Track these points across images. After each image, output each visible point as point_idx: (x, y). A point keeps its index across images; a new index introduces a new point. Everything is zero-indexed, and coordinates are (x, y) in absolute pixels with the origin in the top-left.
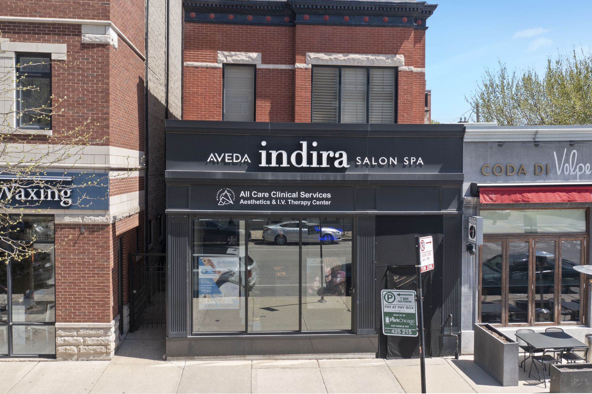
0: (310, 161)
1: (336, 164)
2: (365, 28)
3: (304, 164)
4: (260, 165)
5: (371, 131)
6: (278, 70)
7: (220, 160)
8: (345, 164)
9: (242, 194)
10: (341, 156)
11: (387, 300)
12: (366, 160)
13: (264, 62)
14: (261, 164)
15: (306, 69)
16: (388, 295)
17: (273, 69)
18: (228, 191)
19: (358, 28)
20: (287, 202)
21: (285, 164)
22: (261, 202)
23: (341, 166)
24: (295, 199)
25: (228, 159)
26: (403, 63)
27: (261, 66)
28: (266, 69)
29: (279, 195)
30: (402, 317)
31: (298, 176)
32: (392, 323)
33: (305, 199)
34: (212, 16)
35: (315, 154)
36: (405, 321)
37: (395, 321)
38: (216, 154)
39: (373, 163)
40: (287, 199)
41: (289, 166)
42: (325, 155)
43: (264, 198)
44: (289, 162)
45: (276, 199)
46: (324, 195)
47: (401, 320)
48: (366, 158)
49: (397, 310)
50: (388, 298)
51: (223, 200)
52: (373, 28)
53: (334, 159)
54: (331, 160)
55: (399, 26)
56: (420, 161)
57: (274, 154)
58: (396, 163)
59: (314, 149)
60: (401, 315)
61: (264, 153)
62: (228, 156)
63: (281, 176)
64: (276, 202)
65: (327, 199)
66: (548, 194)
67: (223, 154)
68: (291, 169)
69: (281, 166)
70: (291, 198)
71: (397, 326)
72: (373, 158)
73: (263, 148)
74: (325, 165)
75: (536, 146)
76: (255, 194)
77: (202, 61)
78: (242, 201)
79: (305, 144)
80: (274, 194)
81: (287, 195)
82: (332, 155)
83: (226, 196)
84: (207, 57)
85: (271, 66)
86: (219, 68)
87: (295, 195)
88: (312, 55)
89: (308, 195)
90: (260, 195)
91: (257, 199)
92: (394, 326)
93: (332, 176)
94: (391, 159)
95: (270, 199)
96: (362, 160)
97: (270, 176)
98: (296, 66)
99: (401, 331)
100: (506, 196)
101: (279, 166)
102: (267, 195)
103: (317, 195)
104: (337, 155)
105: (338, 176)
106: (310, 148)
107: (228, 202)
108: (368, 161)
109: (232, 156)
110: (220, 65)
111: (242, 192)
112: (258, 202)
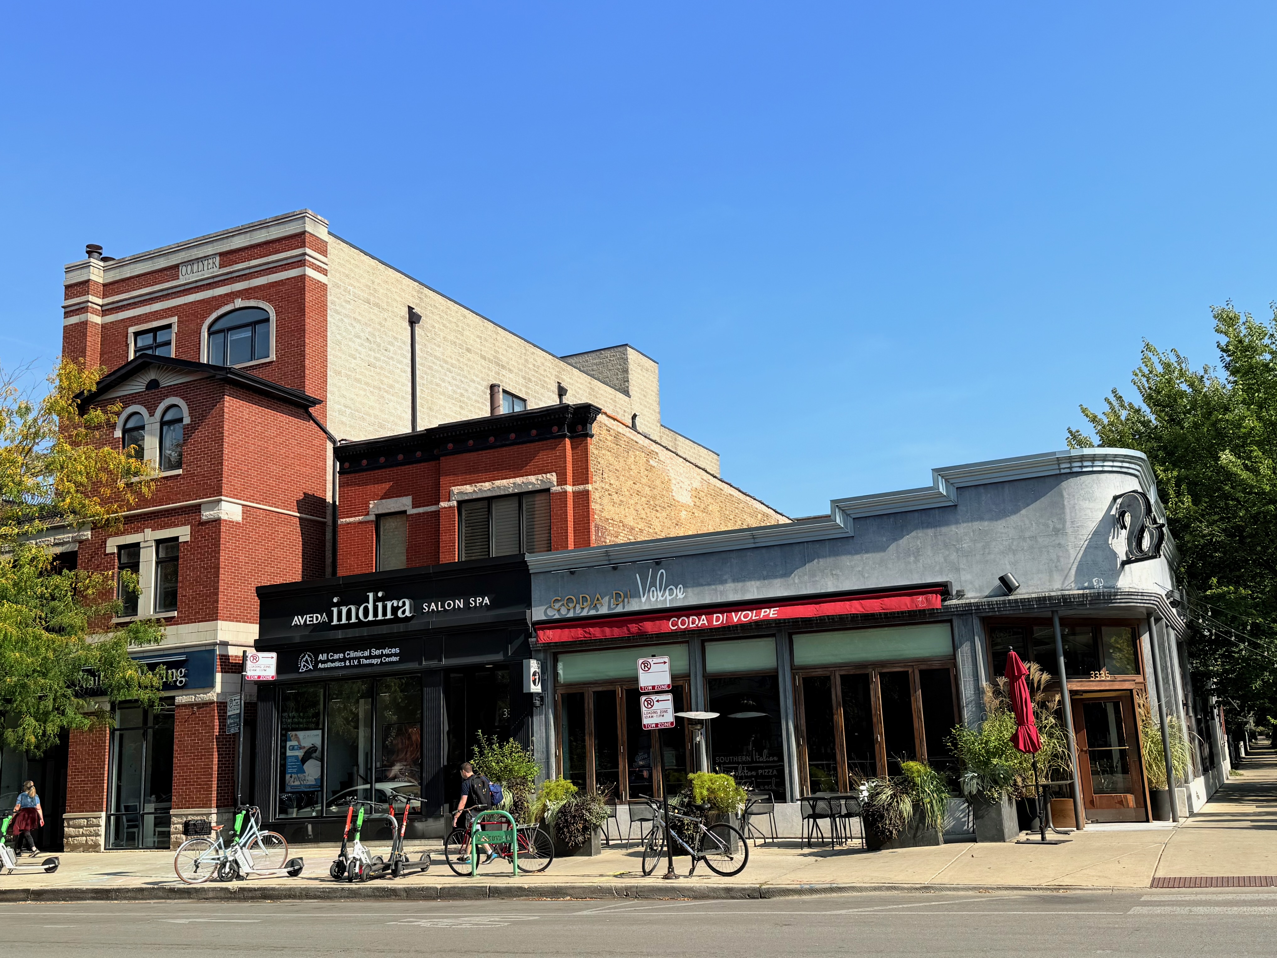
0: (376, 614)
1: (400, 613)
2: (512, 447)
3: (371, 618)
4: (333, 624)
5: (434, 573)
6: (427, 513)
7: (302, 622)
8: (408, 613)
9: (321, 657)
10: (404, 604)
12: (432, 607)
13: (414, 506)
14: (333, 622)
15: (452, 507)
17: (423, 513)
18: (309, 656)
19: (504, 449)
20: (359, 662)
21: (354, 620)
22: (337, 664)
23: (404, 616)
24: (366, 658)
25: (309, 621)
26: (555, 483)
27: (411, 511)
28: (416, 514)
29: (353, 654)
31: (365, 632)
33: (376, 657)
34: (365, 462)
35: (380, 605)
38: (300, 617)
40: (359, 658)
41: (357, 621)
42: (389, 604)
43: (340, 660)
44: (357, 616)
45: (350, 659)
46: (393, 651)
48: (433, 604)
51: (304, 666)
53: (398, 608)
54: (395, 610)
55: (549, 439)
56: (486, 600)
57: (344, 610)
58: (462, 606)
59: (382, 599)
62: (310, 617)
63: (350, 633)
64: (350, 662)
65: (395, 655)
67: (305, 616)
68: (360, 624)
70: (363, 657)
72: (439, 603)
74: (389, 616)
75: (615, 568)
76: (331, 656)
77: (355, 516)
78: (320, 665)
79: (371, 595)
80: (348, 654)
81: (359, 654)
82: (396, 604)
83: (306, 661)
84: (359, 509)
85: (421, 510)
86: (372, 521)
87: (367, 653)
89: (378, 652)
90: (336, 656)
91: (333, 661)
93: (395, 628)
94: (457, 601)
95: (344, 660)
96: (429, 607)
97: (340, 635)
98: (440, 506)
100: (566, 631)
101: (349, 622)
102: (341, 655)
103: (387, 651)
104: (400, 604)
105: (402, 627)
107: (307, 667)
108: (434, 607)
109: (312, 617)
110: (373, 518)
111: (321, 655)
112: (333, 665)
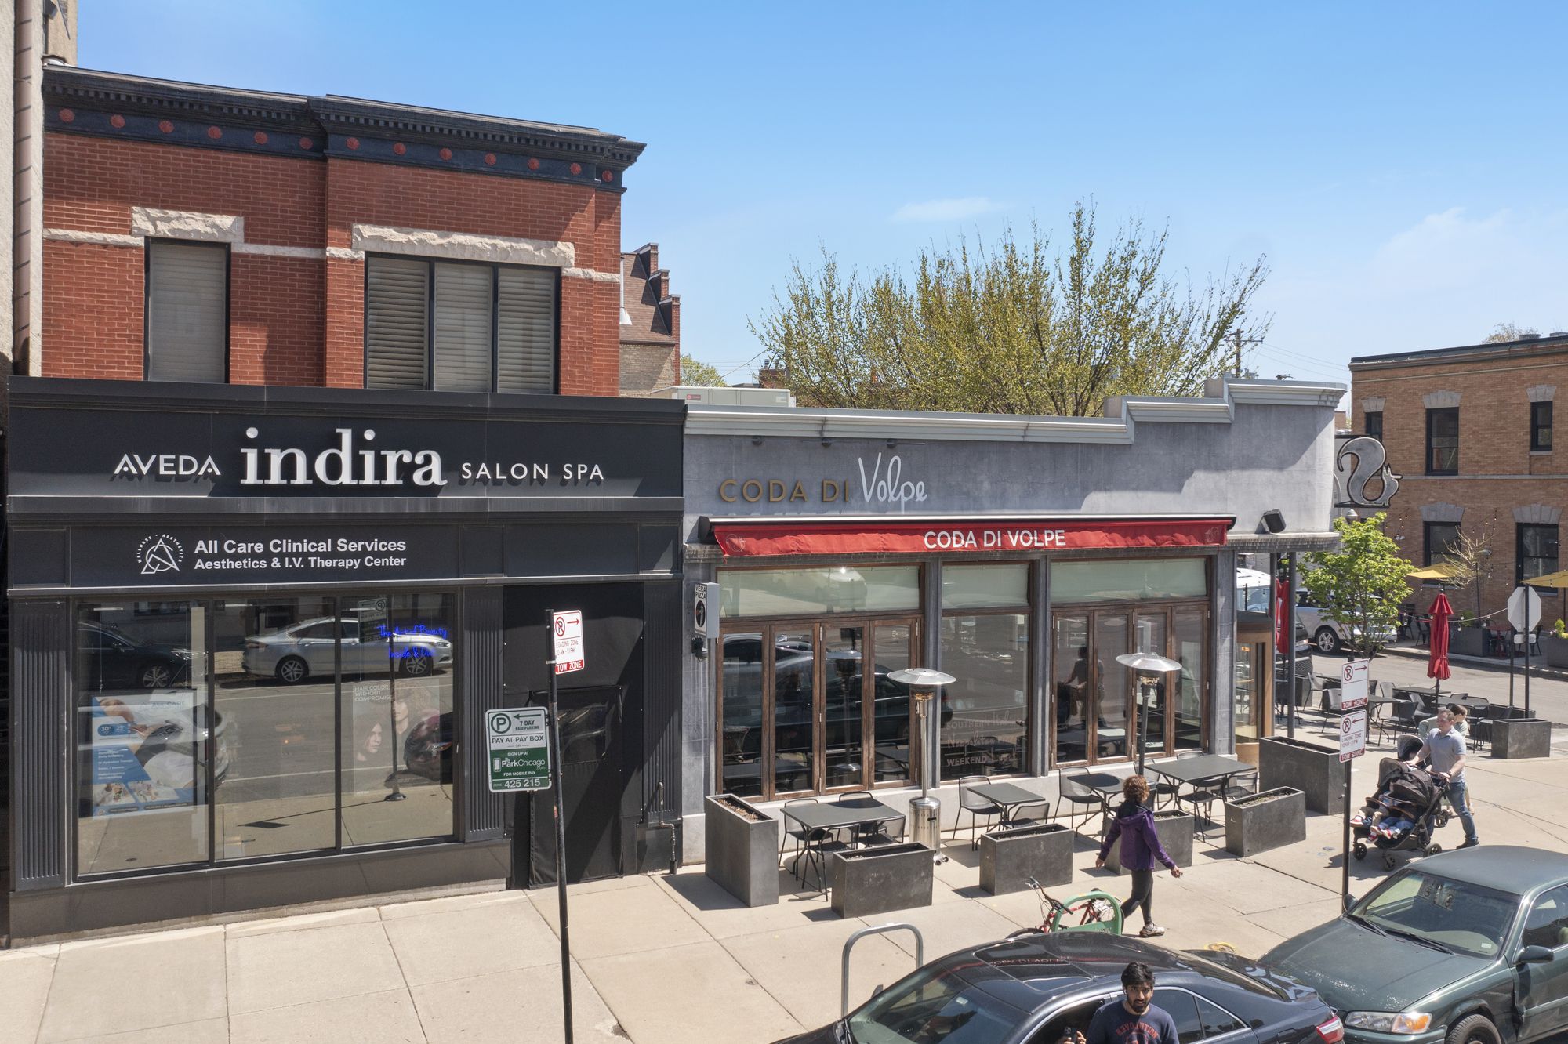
0: (358, 471)
1: (417, 478)
2: (489, 179)
3: (346, 478)
4: (243, 482)
5: (495, 410)
6: (284, 258)
7: (145, 470)
8: (436, 479)
9: (201, 547)
10: (428, 460)
11: (496, 728)
12: (483, 470)
13: (250, 238)
14: (245, 478)
15: (353, 261)
16: (498, 719)
17: (272, 257)
18: (166, 542)
19: (472, 177)
20: (306, 562)
21: (301, 478)
22: (247, 564)
23: (429, 483)
24: (324, 556)
25: (166, 469)
26: (573, 262)
27: (241, 247)
28: (254, 256)
29: (288, 546)
30: (523, 757)
31: (331, 505)
32: (505, 769)
33: (347, 555)
34: (118, 121)
35: (369, 457)
36: (528, 763)
37: (510, 765)
38: (137, 457)
39: (498, 477)
40: (305, 555)
41: (310, 482)
42: (392, 458)
43: (253, 556)
44: (311, 472)
45: (281, 556)
46: (392, 546)
47: (521, 763)
48: (483, 466)
49: (514, 745)
50: (499, 724)
51: (154, 562)
52: (505, 180)
53: (413, 467)
54: (405, 470)
55: (564, 182)
56: (596, 472)
57: (276, 458)
58: (546, 476)
59: (367, 445)
60: (522, 753)
61: (252, 456)
62: (166, 461)
63: (292, 505)
64: (282, 562)
65: (397, 554)
66: (845, 536)
67: (153, 457)
68: (315, 488)
69: (292, 482)
70: (317, 554)
71: (515, 774)
72: (498, 465)
73: (250, 443)
74: (391, 479)
75: (826, 446)
76: (230, 546)
77: (91, 230)
78: (199, 564)
79: (346, 436)
80: (276, 546)
81: (306, 546)
82: (407, 458)
83: (161, 552)
84: (105, 219)
85: (268, 250)
86: (136, 248)
87: (324, 547)
88: (367, 230)
89: (354, 547)
90: (243, 548)
91: (236, 557)
92: (510, 774)
93: (407, 504)
94: (536, 467)
95: (267, 555)
96: (475, 469)
97: (265, 506)
98: (328, 254)
99: (522, 781)
100: (765, 541)
101: (289, 482)
102: (259, 548)
103: (375, 545)
104: (419, 459)
105: (422, 505)
106: (359, 443)
107: (163, 566)
108: (487, 472)
109: (176, 461)
110: (140, 242)
111: (201, 543)
112: (238, 565)
